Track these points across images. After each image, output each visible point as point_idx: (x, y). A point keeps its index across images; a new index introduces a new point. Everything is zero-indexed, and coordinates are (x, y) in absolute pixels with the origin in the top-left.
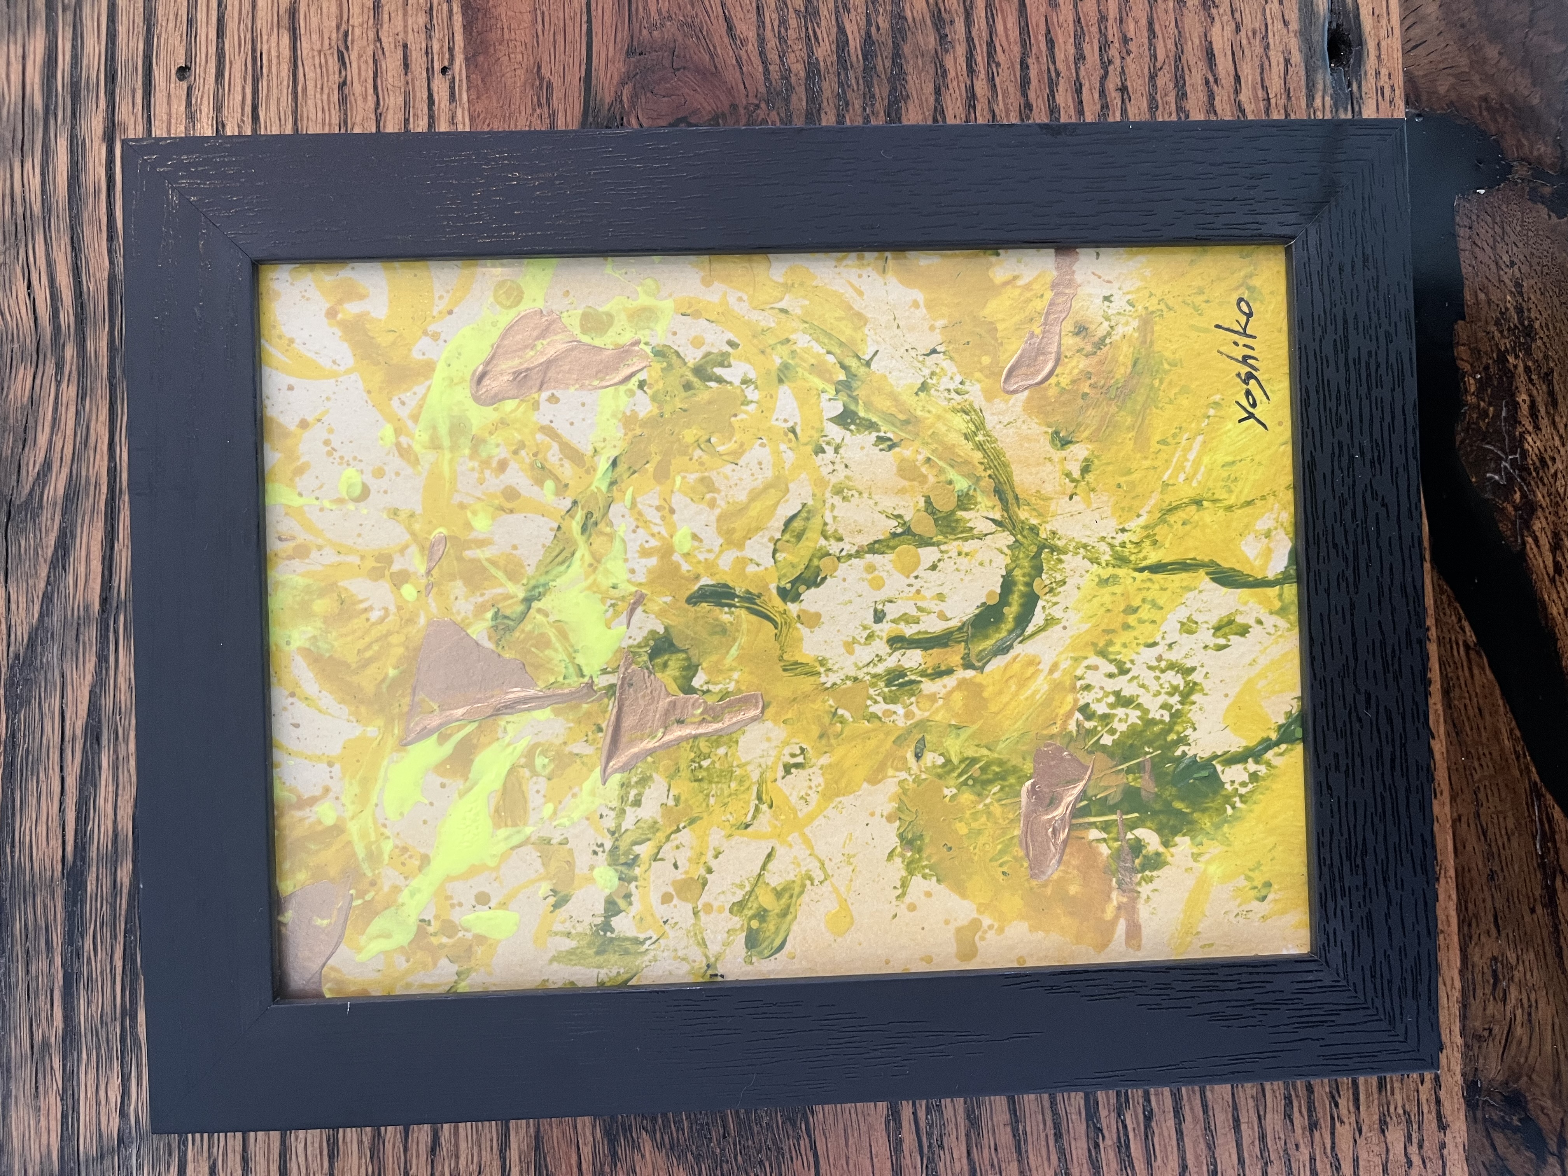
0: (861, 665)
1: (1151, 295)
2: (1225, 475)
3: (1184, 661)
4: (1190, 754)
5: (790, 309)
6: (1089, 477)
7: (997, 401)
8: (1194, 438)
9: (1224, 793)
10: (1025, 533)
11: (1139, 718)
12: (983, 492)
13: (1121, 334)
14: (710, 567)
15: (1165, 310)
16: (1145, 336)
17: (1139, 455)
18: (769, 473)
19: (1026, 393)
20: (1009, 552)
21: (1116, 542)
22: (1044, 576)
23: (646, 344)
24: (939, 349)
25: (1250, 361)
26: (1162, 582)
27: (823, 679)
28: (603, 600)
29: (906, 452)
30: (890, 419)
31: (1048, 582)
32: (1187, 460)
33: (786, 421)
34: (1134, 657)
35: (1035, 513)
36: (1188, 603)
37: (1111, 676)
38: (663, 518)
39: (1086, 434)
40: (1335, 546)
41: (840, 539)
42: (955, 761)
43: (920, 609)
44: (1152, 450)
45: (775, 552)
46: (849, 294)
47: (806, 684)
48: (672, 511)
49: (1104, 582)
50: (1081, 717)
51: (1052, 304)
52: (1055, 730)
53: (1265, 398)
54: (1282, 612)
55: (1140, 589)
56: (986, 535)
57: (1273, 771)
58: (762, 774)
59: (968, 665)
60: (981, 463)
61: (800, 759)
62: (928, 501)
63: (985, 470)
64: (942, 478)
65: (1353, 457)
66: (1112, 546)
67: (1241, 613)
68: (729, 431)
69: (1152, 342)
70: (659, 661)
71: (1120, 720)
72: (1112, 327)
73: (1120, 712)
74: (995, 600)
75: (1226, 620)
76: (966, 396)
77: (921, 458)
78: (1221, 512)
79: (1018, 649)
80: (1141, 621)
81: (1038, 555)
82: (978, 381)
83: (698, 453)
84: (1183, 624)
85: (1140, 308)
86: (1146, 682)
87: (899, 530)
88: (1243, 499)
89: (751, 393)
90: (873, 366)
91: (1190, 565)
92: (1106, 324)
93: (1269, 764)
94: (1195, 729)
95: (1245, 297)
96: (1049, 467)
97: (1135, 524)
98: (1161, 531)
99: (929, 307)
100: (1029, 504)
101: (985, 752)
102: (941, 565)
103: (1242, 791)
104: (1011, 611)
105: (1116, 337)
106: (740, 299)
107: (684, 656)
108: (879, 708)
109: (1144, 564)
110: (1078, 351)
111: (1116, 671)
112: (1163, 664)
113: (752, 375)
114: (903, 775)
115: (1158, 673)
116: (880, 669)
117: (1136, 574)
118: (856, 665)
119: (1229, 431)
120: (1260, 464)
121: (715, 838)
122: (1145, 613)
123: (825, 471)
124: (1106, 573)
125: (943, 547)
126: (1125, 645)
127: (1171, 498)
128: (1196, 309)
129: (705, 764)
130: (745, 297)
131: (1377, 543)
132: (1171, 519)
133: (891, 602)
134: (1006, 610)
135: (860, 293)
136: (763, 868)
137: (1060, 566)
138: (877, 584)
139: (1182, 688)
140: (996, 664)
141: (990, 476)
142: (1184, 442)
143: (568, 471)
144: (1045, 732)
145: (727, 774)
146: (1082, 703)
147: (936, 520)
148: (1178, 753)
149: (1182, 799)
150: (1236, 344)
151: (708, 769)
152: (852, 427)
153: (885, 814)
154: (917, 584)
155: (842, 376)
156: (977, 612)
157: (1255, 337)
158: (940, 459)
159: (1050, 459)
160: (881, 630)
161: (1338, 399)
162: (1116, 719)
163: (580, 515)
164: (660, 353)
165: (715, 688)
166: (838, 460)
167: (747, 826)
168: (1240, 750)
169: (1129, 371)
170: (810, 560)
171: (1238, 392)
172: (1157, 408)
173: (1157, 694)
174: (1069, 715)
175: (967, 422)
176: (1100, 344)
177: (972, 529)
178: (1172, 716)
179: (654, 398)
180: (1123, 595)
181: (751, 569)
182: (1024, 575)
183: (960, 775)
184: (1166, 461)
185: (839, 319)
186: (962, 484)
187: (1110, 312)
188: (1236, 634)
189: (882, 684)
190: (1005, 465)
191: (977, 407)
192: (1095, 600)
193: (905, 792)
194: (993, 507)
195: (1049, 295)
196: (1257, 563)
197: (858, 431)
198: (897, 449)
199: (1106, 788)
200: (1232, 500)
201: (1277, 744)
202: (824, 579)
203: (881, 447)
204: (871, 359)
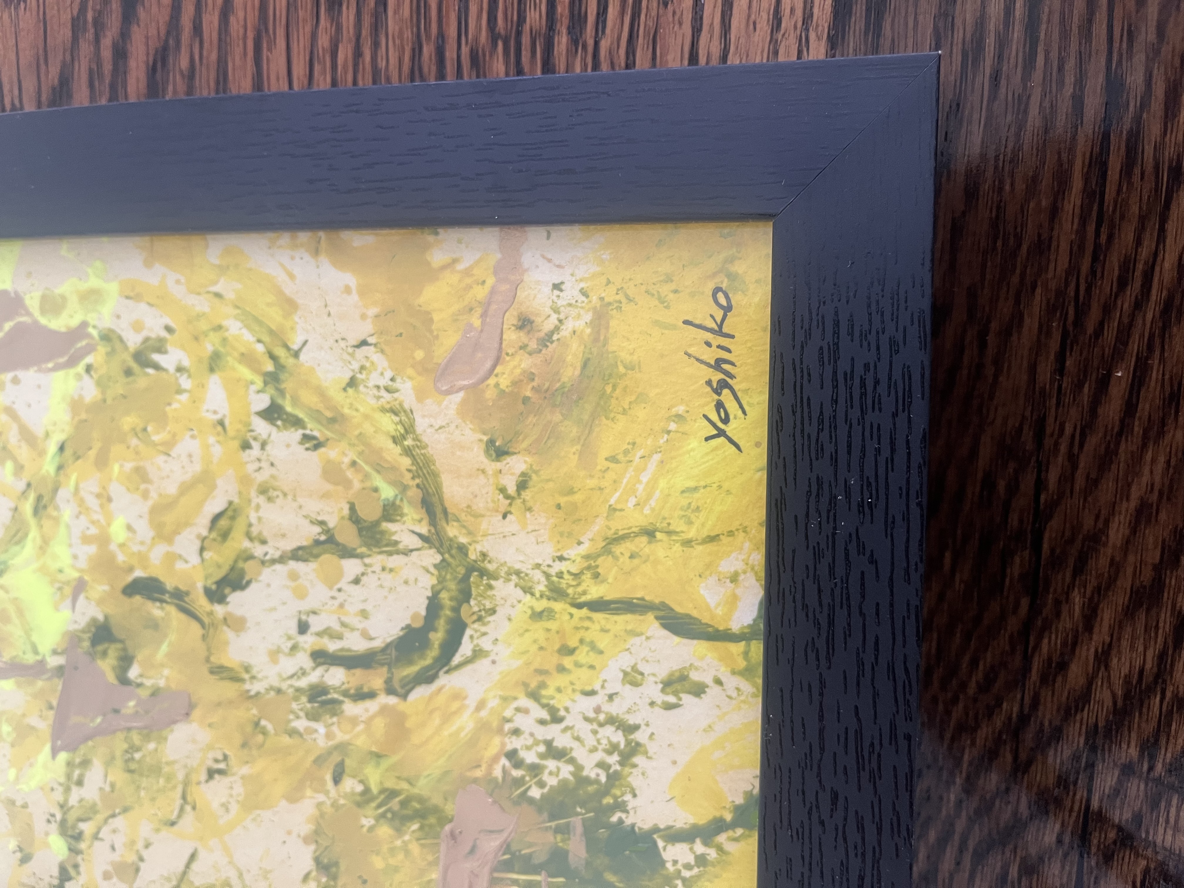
0: (285, 676)
1: (609, 282)
2: (684, 502)
3: (626, 717)
4: (628, 821)
5: (223, 293)
6: (527, 495)
7: (428, 401)
8: (650, 456)
9: (664, 872)
10: (454, 552)
11: (571, 773)
12: (410, 502)
13: (570, 329)
14: (143, 559)
15: (624, 300)
16: (598, 332)
17: (582, 473)
18: (198, 467)
19: (461, 394)
20: (435, 572)
21: (553, 571)
22: (472, 602)
23: (94, 327)
24: (371, 340)
25: (725, 366)
26: (603, 622)
27: (247, 686)
28: (52, 582)
29: (331, 453)
30: (316, 415)
31: (476, 609)
32: (639, 482)
33: (215, 412)
34: (568, 704)
35: (464, 531)
36: (633, 650)
37: (542, 722)
38: (102, 506)
39: (524, 445)
40: (805, 606)
41: (264, 542)
42: (375, 790)
43: (343, 625)
44: (599, 468)
45: (202, 550)
46: (281, 277)
47: (229, 690)
48: (110, 500)
49: (537, 616)
50: (507, 764)
51: (493, 291)
52: (479, 773)
53: (740, 412)
54: (746, 673)
55: (577, 628)
56: (412, 551)
57: (724, 858)
58: (187, 776)
59: (390, 691)
60: (409, 471)
61: (222, 766)
62: (352, 508)
63: (413, 478)
64: (368, 484)
65: (836, 497)
66: (548, 576)
67: (697, 669)
68: (162, 420)
69: (606, 340)
70: (100, 648)
71: (551, 773)
72: (560, 321)
73: (551, 764)
74: (418, 624)
75: (677, 674)
76: (396, 395)
77: (347, 460)
78: (677, 547)
79: (443, 680)
80: (578, 665)
81: (466, 578)
82: (410, 378)
83: (134, 442)
84: (626, 674)
85: (594, 298)
86: (582, 736)
87: (323, 538)
88: (705, 533)
89: (185, 383)
90: (302, 357)
91: (638, 605)
92: (554, 317)
93: (720, 849)
94: (635, 796)
95: (724, 286)
96: (482, 479)
97: (575, 552)
98: (604, 564)
99: (363, 292)
100: (458, 520)
101: (405, 786)
102: (364, 579)
103: (686, 874)
104: (437, 637)
105: (565, 331)
106: (178, 282)
107: (119, 646)
108: (301, 724)
109: (583, 599)
110: (521, 348)
111: (548, 717)
112: (602, 717)
113: (186, 363)
114: (321, 798)
115: (595, 726)
116: (303, 683)
117: (574, 611)
118: (280, 675)
119: (693, 450)
120: (728, 492)
121: (145, 830)
122: (583, 655)
123: (251, 468)
124: (541, 605)
125: (367, 561)
126: (559, 690)
127: (618, 525)
128: (662, 300)
129: (137, 756)
130: (183, 280)
131: (860, 608)
132: (618, 549)
133: (314, 613)
134: (432, 636)
135: (292, 276)
136: (188, 866)
137: (490, 593)
138: (301, 594)
139: (622, 746)
140: (420, 693)
141: (418, 486)
142: (637, 460)
143: (24, 453)
144: (469, 774)
145: (156, 770)
146: (509, 747)
147: (360, 530)
148: (614, 819)
149: (615, 873)
150: (708, 344)
151: (139, 762)
152: (279, 423)
153: (302, 834)
154: (341, 597)
155: (269, 367)
156: (401, 633)
157: (733, 337)
158: (367, 463)
159: (483, 471)
160: (305, 642)
161: (821, 422)
162: (546, 772)
163: (32, 497)
164: (107, 337)
165: (148, 683)
166: (264, 457)
167: (173, 824)
168: (687, 826)
169: (577, 372)
170: (236, 561)
171: (706, 404)
172: (607, 418)
173: (594, 750)
174: (495, 759)
175: (396, 424)
176: (547, 340)
177: (396, 543)
178: (609, 777)
179: (99, 383)
180: (558, 632)
181: (180, 566)
182: (451, 599)
183: (379, 806)
184: (615, 482)
185: (269, 305)
186: (388, 492)
187: (560, 303)
188: (689, 693)
189: (304, 699)
190: (435, 475)
191: (406, 406)
192: (527, 635)
193: (322, 815)
194: (420, 521)
195: (491, 281)
196: (719, 612)
197: (285, 428)
198: (322, 450)
199: (530, 845)
200: (692, 534)
201: (733, 825)
202: (249, 583)
203: (307, 445)
204: (300, 349)
